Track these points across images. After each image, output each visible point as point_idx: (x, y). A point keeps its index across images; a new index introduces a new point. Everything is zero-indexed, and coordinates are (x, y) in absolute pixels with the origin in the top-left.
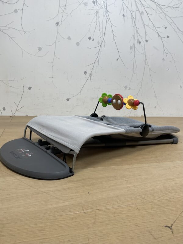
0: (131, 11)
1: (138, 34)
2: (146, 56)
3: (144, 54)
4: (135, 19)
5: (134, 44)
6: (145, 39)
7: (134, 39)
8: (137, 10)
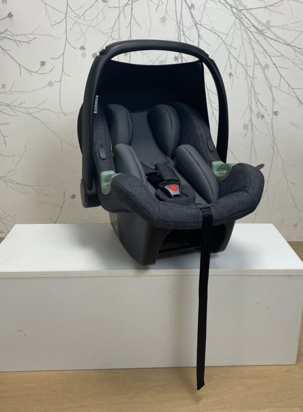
0: (245, 67)
1: (258, 104)
2: (274, 139)
3: (271, 135)
4: (253, 78)
5: (251, 120)
6: (273, 110)
7: (251, 111)
8: (256, 62)
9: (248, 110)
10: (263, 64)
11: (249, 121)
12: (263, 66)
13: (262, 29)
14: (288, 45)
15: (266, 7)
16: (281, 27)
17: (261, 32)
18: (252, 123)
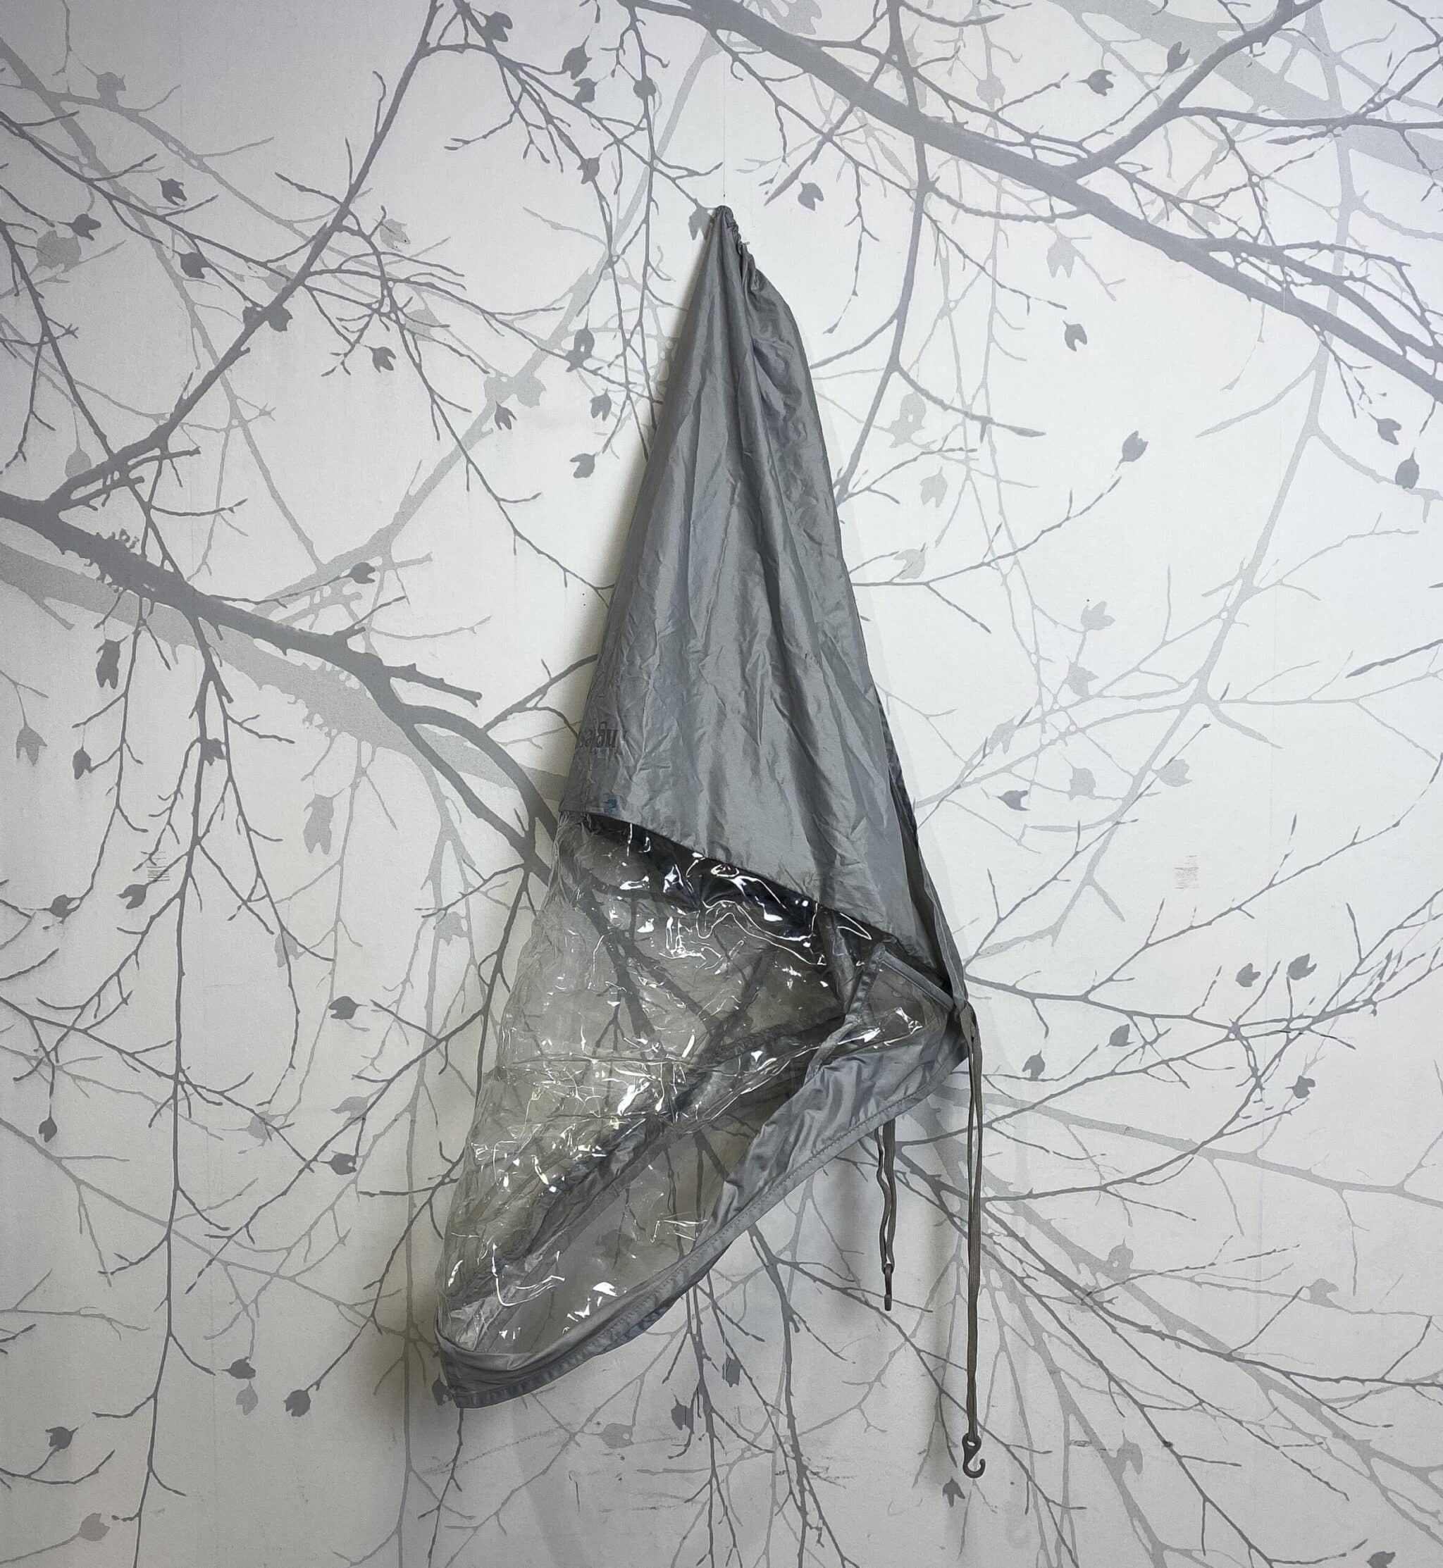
10: (1112, 1444)
12: (1114, 1454)
13: (1092, 1283)
14: (1229, 1357)
15: (1103, 1188)
16: (1189, 1273)
17: (1088, 1298)
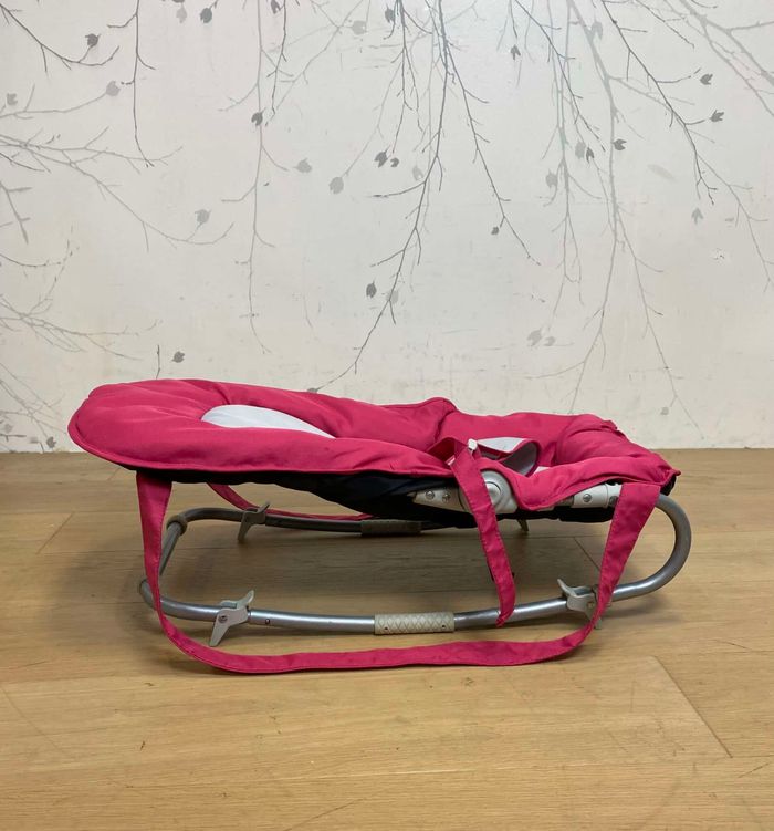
0: (547, 30)
2: (616, 208)
4: (567, 59)
5: (563, 163)
6: (612, 138)
7: (564, 141)
8: (574, 18)
9: (558, 137)
11: (560, 166)
18: (566, 170)
